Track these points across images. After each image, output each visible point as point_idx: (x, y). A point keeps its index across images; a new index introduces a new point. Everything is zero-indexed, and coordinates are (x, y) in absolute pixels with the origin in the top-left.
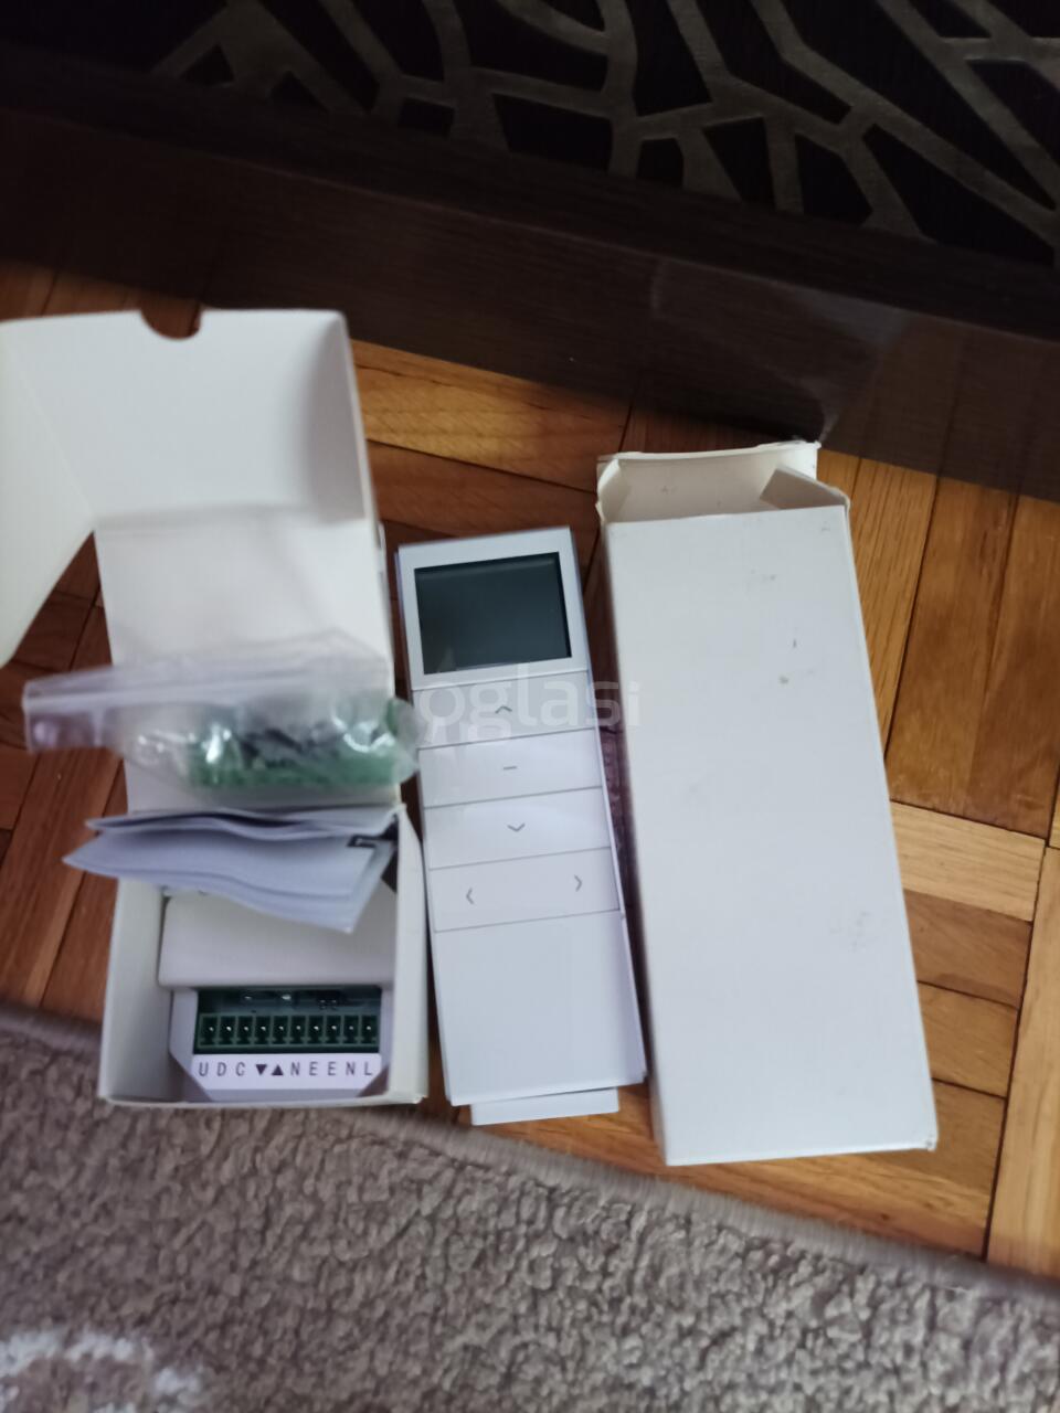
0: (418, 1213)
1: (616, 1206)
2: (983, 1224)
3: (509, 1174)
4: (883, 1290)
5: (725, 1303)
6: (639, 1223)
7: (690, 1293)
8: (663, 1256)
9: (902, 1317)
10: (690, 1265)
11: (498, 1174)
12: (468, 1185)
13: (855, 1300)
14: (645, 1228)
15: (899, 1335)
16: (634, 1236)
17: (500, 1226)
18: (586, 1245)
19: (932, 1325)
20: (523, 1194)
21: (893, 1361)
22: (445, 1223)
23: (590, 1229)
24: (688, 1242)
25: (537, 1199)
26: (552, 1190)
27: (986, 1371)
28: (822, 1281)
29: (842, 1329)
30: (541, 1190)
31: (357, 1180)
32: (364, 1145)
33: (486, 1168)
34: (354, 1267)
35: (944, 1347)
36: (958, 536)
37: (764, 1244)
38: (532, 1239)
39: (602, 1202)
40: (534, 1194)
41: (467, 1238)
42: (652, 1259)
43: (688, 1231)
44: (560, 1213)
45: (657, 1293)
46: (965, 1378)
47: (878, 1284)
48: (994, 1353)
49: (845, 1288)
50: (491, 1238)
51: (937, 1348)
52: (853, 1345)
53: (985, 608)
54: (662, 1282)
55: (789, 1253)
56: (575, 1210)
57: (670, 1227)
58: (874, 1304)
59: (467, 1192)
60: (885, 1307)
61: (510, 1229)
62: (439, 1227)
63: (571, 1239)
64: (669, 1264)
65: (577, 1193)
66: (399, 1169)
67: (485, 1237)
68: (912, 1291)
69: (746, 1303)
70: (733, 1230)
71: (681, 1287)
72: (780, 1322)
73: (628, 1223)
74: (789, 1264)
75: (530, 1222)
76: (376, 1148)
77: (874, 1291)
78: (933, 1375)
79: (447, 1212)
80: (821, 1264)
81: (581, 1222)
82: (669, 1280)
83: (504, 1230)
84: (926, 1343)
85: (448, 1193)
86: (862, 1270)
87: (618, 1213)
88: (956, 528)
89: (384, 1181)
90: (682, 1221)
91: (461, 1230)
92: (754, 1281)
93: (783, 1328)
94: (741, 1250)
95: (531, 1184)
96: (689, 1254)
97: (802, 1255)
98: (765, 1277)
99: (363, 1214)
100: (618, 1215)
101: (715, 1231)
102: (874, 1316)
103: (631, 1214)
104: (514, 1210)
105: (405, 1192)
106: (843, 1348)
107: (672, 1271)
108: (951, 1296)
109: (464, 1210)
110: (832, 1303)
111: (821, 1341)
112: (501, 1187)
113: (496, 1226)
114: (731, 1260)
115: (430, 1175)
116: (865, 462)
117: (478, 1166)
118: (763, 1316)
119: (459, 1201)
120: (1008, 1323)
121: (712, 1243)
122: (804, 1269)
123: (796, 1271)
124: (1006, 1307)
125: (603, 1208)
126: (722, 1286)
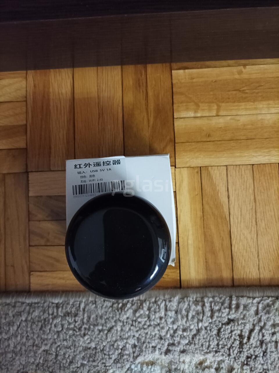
0: (22, 320)
2: (179, 278)
3: (44, 303)
4: (151, 305)
5: (109, 320)
6: (82, 306)
7: (99, 321)
8: (90, 313)
9: (158, 310)
10: (99, 313)
11: (42, 304)
12: (34, 309)
13: (144, 309)
14: (84, 307)
15: (158, 315)
16: (81, 309)
17: (45, 318)
18: (69, 316)
19: (166, 310)
20: (49, 307)
21: (157, 322)
22: (30, 321)
24: (96, 307)
25: (53, 307)
26: (57, 304)
27: (182, 318)
28: (134, 307)
29: (142, 318)
30: (54, 305)
31: (3, 316)
33: (38, 303)
34: (9, 339)
35: (170, 315)
36: (131, 83)
38: (53, 319)
39: (71, 303)
40: (52, 307)
41: (36, 323)
42: (88, 314)
43: (96, 304)
44: (60, 309)
45: (91, 323)
46: (177, 321)
47: (150, 303)
48: (184, 312)
49: (141, 307)
50: (43, 321)
51: (169, 315)
52: (146, 321)
53: (144, 102)
54: (91, 319)
55: (124, 302)
56: (64, 307)
57: (90, 305)
58: (149, 309)
59: (34, 311)
60: (152, 309)
61: (48, 317)
62: (28, 322)
63: (65, 316)
64: (92, 314)
65: (64, 303)
66: (14, 310)
67: (41, 322)
68: (159, 303)
69: (115, 319)
71: (97, 320)
72: (125, 321)
73: (79, 306)
75: (52, 314)
76: (7, 307)
77: (149, 306)
78: (169, 323)
79: (29, 318)
80: (133, 303)
81: (67, 310)
82: (93, 319)
83: (46, 318)
84: (165, 315)
85: (29, 313)
86: (145, 301)
87: (76, 304)
88: (130, 81)
89: (11, 314)
90: (94, 302)
91: (35, 321)
92: (115, 312)
93: (126, 322)
94: (111, 305)
95: (50, 304)
96: (97, 310)
97: (128, 302)
98: (118, 311)
99: (8, 324)
100: (76, 305)
101: (103, 302)
102: (149, 312)
103: (80, 304)
104: (47, 312)
105: (17, 316)
106: (143, 323)
107: (93, 316)
108: (170, 301)
109: (34, 316)
110: (138, 312)
111: (137, 323)
112: (42, 307)
113: (43, 318)
114: (109, 308)
115: (23, 309)
116: (99, 68)
117: (35, 303)
118: (120, 321)
119: (32, 314)
120: (187, 303)
121: (103, 306)
122: (129, 305)
123: (127, 306)
124: (185, 299)
125: (72, 305)
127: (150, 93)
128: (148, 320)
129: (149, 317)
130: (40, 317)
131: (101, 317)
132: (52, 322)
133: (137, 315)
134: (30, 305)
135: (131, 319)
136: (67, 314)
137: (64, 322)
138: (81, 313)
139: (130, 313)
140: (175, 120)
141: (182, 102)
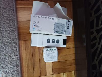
23: (15, 53)
26: (17, 50)
32: (15, 35)
43: (17, 60)
71: (13, 61)
77: (18, 74)
98: (16, 66)
99: (10, 37)
103: (17, 56)
104: (14, 47)
105: (13, 39)
109: (13, 44)
114: (16, 63)
115: (15, 41)
116: (75, 54)
117: (16, 44)
128: (14, 74)
132: (12, 49)
135: (14, 69)
137: (12, 52)
140: (63, 73)
141: (67, 74)
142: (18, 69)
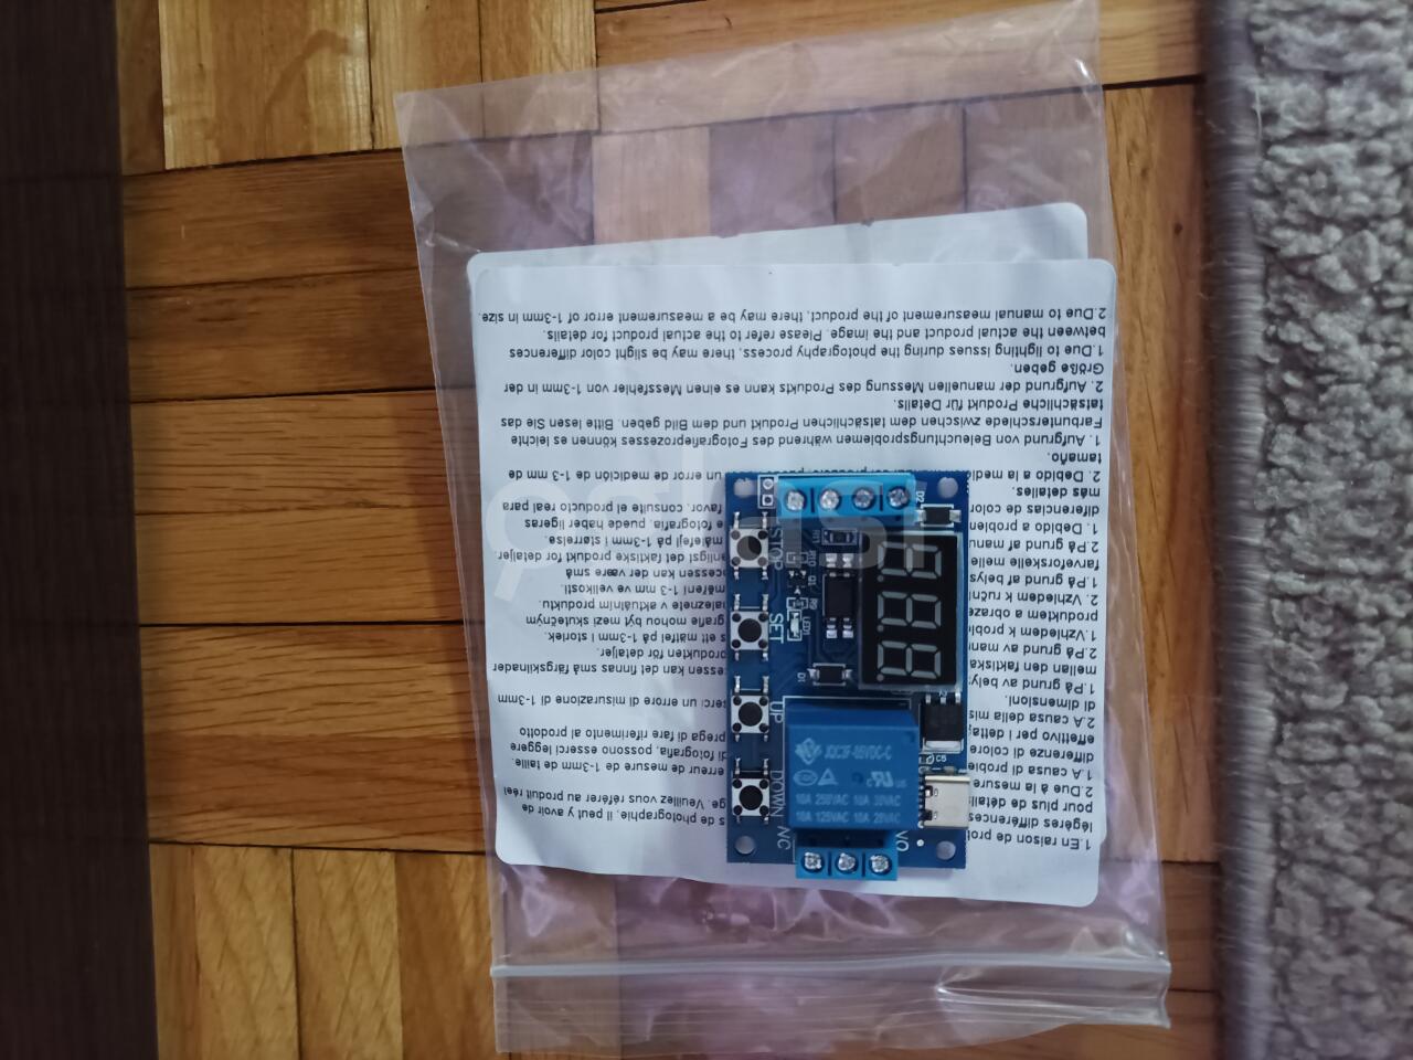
0: (1372, 907)
1: (1279, 622)
2: (1148, 91)
3: (1276, 786)
4: (1290, 214)
5: (1375, 438)
6: (1292, 582)
7: (1375, 490)
8: (1331, 538)
9: (1321, 179)
10: (1334, 496)
11: (1280, 798)
12: (1310, 842)
13: (1317, 251)
14: (1298, 571)
15: (1349, 178)
16: (1315, 587)
17: (1357, 783)
18: (1350, 654)
19: (1321, 135)
20: (1299, 760)
21: (1389, 178)
22: (1377, 864)
23: (1325, 651)
24: (1301, 507)
25: (1301, 737)
26: (1282, 717)
27: (1364, 43)
28: (1304, 304)
29: (1365, 261)
30: (1287, 735)
31: (1349, 1005)
32: (1295, 1002)
33: (1277, 819)
35: (1347, 111)
36: (216, 356)
37: (1273, 397)
38: (1365, 738)
39: (1279, 643)
40: (1296, 744)
41: (1388, 828)
42: (1338, 553)
43: (1287, 511)
44: (1313, 700)
45: (1388, 536)
46: (1383, 69)
47: (1284, 223)
48: (1334, 38)
49: (1304, 268)
50: (1379, 793)
51: (1351, 119)
52: (1383, 239)
54: (1371, 532)
55: (1276, 360)
56: (1302, 678)
57: (1287, 538)
58: (1315, 224)
59: (1320, 841)
60: (1314, 206)
61: (1356, 767)
62: (1384, 871)
63: (1346, 676)
64: (1341, 527)
65: (1275, 680)
66: (1317, 948)
67: (1380, 802)
68: (1280, 174)
69: (1367, 407)
70: (1266, 448)
71: (1370, 503)
72: (1379, 351)
73: (1297, 598)
74: (1294, 357)
75: (1339, 742)
76: (1294, 986)
77: (1295, 227)
78: (1393, 117)
79: (1360, 866)
80: (1279, 311)
81: (1315, 666)
82: (1365, 523)
83: (1360, 776)
84: (1348, 137)
85: (1331, 868)
86: (1270, 250)
87: (1284, 615)
88: (210, 363)
89: (1340, 965)
90: (1273, 521)
91: (1378, 838)
92: (1332, 403)
93: (1387, 344)
94: (1292, 430)
95: (1281, 751)
96: (1317, 502)
97: (1272, 340)
98: (1323, 389)
99: (1395, 985)
100: (1292, 615)
101: (1274, 472)
102: (1333, 221)
103: (1284, 597)
104: (1327, 769)
105: (1348, 932)
106: (1393, 254)
107: (1350, 521)
108: (1270, 117)
109: (1348, 840)
110: (1333, 285)
111: (1391, 287)
112: (1298, 796)
113: (1359, 790)
114: (1310, 440)
115: (1310, 899)
117: (1277, 833)
118: (1378, 377)
119: (1337, 851)
120: (1284, 28)
121: (1293, 473)
122: (1294, 333)
123: (1300, 345)
124: (1261, 36)
125: (1287, 639)
126: (1352, 446)
127: (263, 265)
128: (1374, 230)
129: (1357, 224)
130: (1354, 810)
131: (1359, 480)
132: (1379, 740)
133: (1345, 283)
134: (1286, 861)
135: (1368, 323)
136: (1339, 662)
137: (1384, 681)
138: (1333, 587)
139: (1336, 328)
140: (378, 146)
141: (305, 117)
142: (1292, 314)
